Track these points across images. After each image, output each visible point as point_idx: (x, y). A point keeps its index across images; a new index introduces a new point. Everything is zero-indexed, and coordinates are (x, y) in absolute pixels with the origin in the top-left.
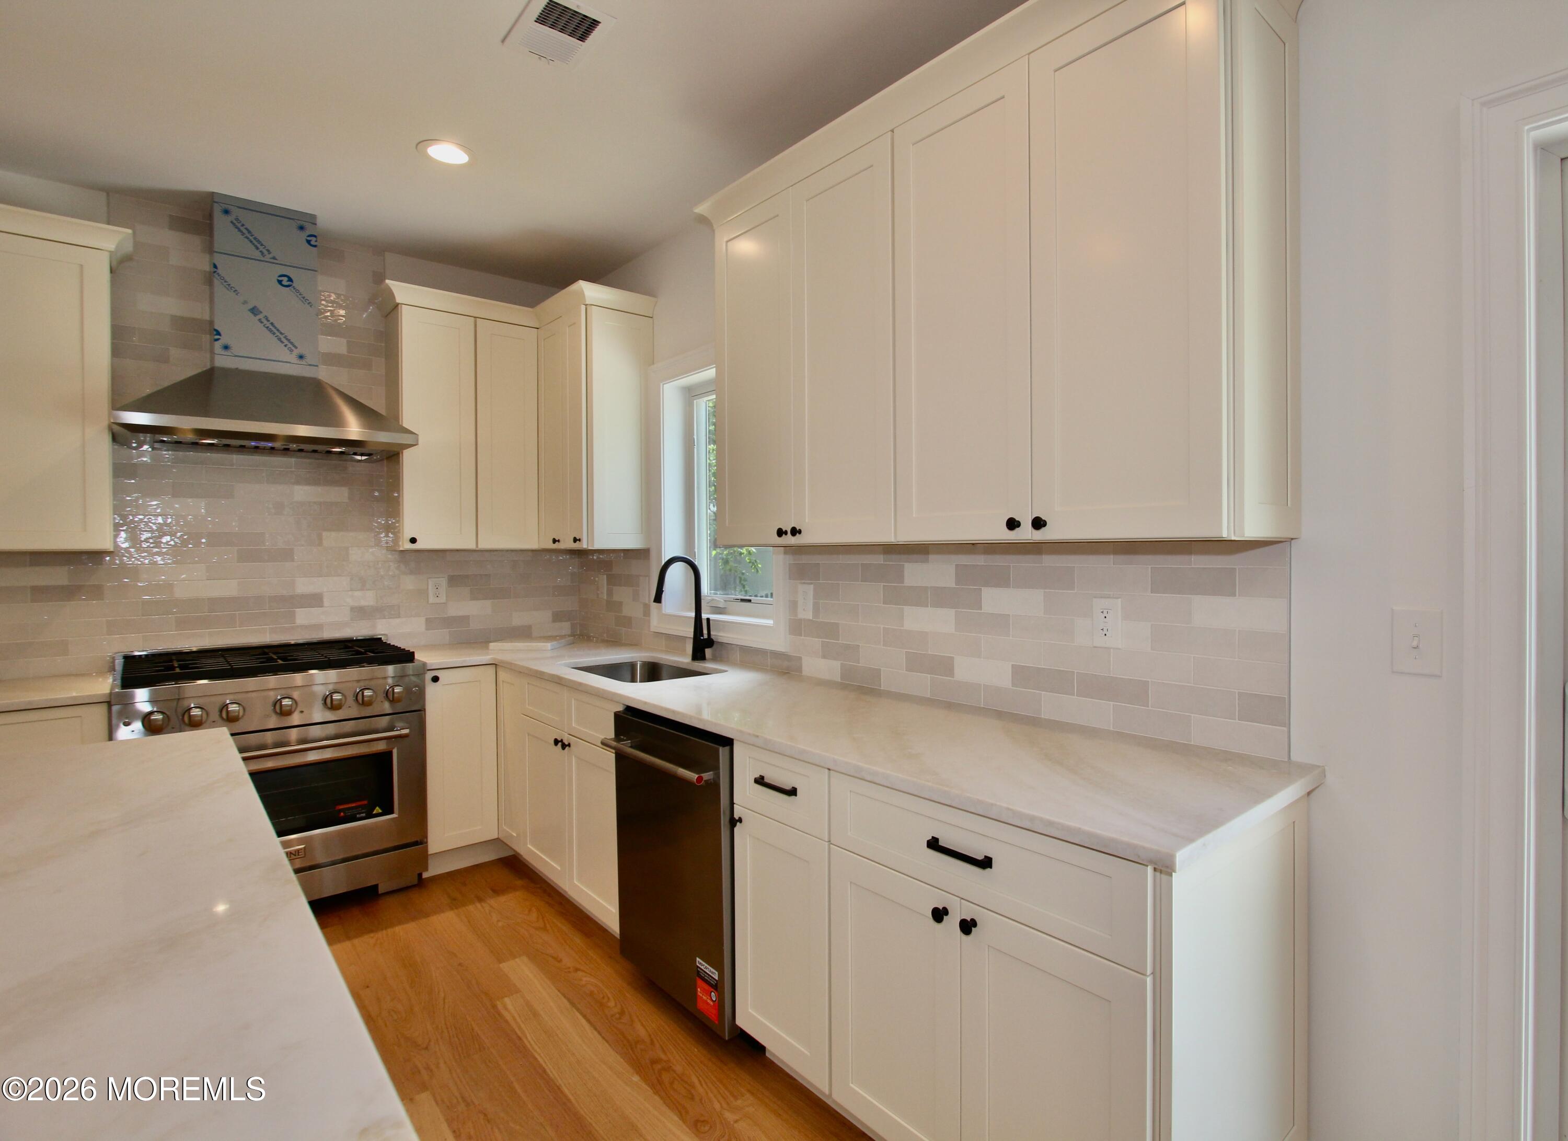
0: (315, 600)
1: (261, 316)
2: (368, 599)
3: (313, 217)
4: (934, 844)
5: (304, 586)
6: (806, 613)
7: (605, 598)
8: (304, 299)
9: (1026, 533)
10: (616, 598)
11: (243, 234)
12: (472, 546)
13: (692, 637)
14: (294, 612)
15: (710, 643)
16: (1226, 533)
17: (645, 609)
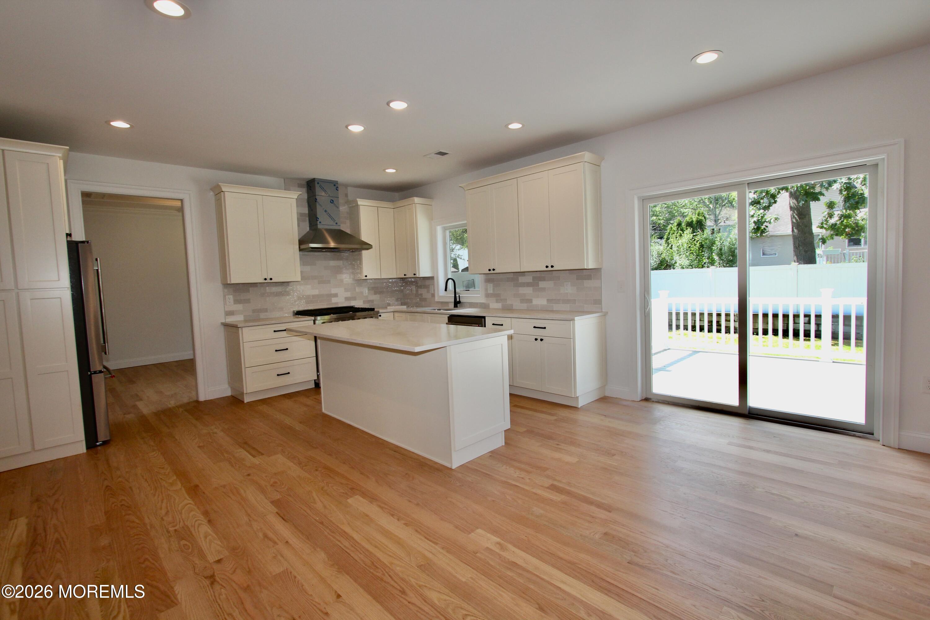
0: (336, 295)
1: (327, 213)
2: (348, 294)
3: (337, 181)
4: (535, 327)
5: (334, 291)
6: (491, 291)
7: (415, 293)
8: (336, 206)
9: (550, 268)
10: (420, 292)
11: (322, 189)
12: (380, 278)
13: (454, 301)
14: (331, 299)
15: (459, 302)
16: (585, 268)
17: (432, 295)
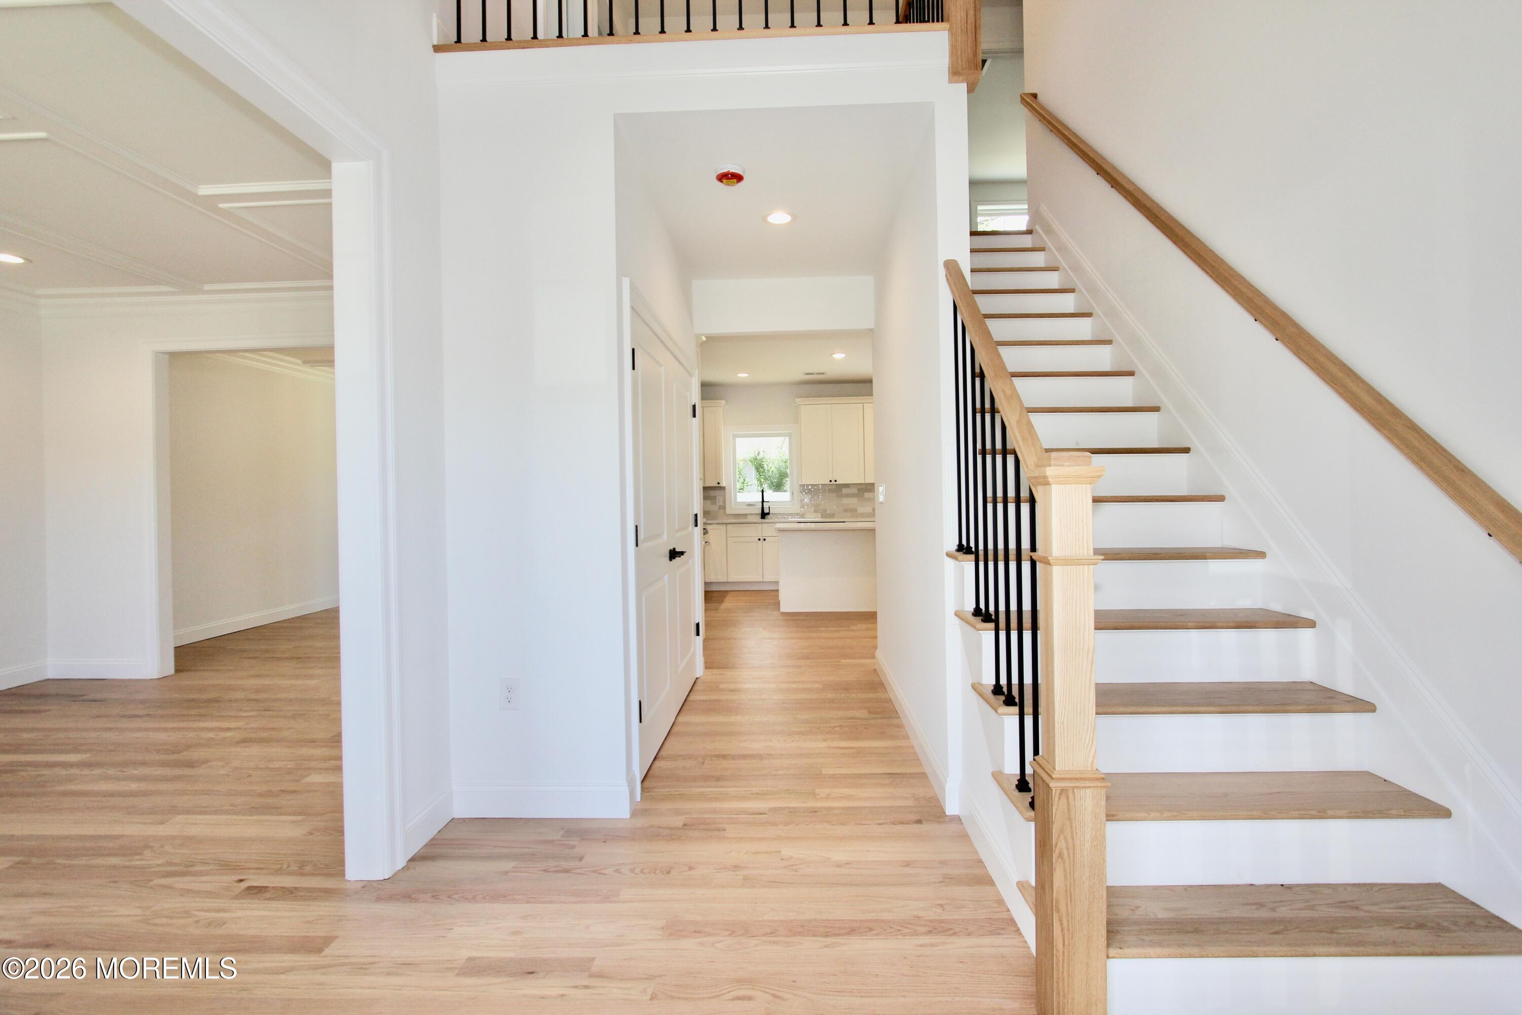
17: (720, 507)
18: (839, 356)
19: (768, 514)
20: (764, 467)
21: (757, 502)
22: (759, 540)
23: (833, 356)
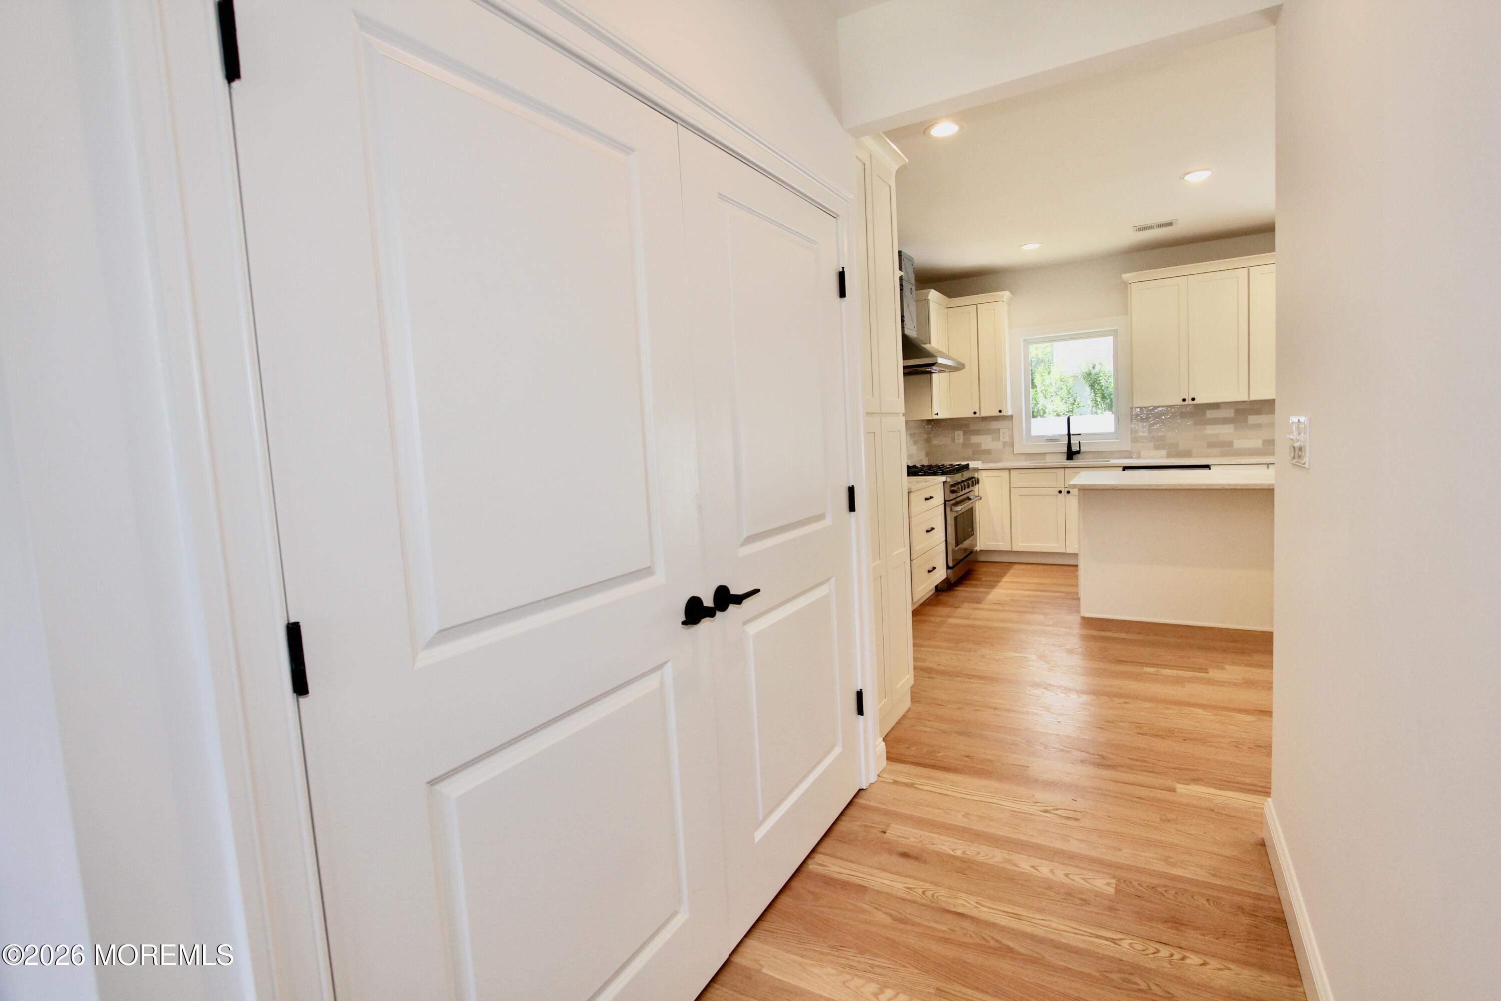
6: (1143, 433)
7: (961, 442)
17: (1005, 444)
18: (1197, 177)
19: (1078, 452)
20: (1100, 383)
21: (1061, 436)
22: (1060, 492)
23: (1186, 178)
